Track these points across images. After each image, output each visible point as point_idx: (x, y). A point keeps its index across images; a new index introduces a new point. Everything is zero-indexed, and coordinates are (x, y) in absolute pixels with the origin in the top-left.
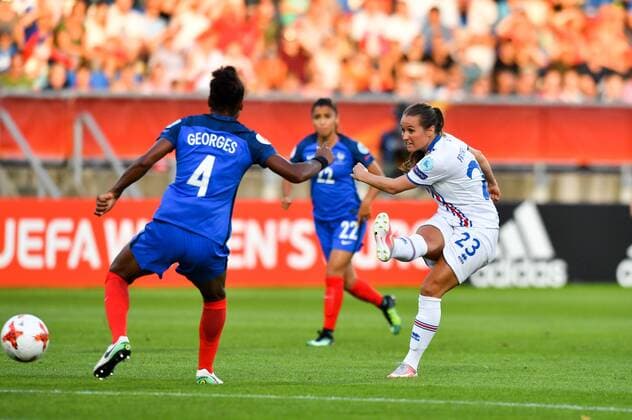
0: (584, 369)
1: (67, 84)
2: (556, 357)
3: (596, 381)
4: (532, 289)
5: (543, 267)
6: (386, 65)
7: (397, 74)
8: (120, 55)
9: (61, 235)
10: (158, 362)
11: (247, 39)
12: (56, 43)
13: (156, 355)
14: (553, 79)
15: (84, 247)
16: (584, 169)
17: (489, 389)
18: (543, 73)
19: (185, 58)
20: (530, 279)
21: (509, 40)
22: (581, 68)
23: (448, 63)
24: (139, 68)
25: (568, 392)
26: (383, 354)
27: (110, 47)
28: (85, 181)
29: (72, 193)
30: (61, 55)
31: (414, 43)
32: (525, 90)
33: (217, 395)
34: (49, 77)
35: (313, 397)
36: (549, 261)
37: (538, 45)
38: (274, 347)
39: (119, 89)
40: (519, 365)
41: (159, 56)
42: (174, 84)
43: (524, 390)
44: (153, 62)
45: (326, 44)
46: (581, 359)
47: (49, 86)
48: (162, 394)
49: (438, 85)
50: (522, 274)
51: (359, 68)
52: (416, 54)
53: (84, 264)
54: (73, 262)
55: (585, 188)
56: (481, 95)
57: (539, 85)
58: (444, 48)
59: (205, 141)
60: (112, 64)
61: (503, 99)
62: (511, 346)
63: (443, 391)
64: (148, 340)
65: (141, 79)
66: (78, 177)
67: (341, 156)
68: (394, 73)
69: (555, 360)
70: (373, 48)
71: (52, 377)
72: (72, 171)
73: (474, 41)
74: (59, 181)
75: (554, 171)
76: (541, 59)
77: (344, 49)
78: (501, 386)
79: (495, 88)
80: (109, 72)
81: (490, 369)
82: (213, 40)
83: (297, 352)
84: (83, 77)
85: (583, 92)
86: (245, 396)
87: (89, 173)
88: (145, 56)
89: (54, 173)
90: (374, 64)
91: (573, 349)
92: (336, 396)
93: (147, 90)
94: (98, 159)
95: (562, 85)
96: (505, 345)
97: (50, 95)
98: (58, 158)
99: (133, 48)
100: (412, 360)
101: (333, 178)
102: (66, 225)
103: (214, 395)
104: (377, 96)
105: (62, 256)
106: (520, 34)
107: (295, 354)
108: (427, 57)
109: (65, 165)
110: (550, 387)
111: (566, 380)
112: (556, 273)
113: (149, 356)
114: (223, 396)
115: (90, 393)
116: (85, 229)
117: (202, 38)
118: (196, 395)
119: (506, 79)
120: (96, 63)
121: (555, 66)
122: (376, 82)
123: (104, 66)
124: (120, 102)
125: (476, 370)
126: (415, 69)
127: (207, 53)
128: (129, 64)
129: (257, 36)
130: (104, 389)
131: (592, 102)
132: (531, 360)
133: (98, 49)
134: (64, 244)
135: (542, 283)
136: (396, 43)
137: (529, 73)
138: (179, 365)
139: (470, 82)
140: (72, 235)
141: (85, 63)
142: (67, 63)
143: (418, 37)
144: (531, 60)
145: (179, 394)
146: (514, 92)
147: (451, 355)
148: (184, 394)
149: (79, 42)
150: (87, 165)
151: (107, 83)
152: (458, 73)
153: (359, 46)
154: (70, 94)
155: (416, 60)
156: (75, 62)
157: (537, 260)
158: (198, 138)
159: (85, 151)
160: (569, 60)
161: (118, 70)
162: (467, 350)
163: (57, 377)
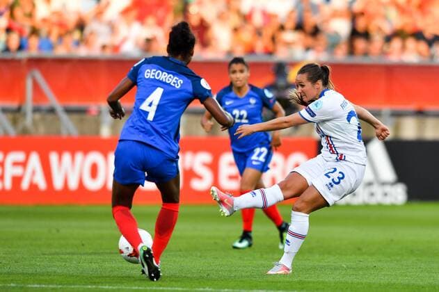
0: (420, 268)
1: (21, 47)
2: (398, 258)
3: (430, 277)
4: (380, 206)
5: (388, 189)
6: (268, 32)
7: (276, 40)
8: (61, 25)
9: (16, 164)
10: (91, 263)
11: (160, 12)
12: (12, 16)
13: (89, 257)
14: (396, 43)
15: (34, 173)
16: (420, 113)
17: (347, 282)
18: (388, 39)
19: (113, 28)
20: (379, 198)
21: (362, 14)
22: (418, 35)
23: (316, 32)
24: (77, 35)
25: (408, 286)
26: (265, 256)
27: (55, 19)
28: (35, 123)
29: (25, 131)
30: (16, 25)
31: (289, 16)
32: (374, 52)
33: (137, 288)
34: (7, 42)
35: (211, 289)
36: (393, 184)
37: (385, 17)
38: (180, 251)
39: (61, 52)
40: (369, 264)
41: (92, 26)
42: (104, 47)
43: (374, 284)
44: (87, 30)
45: (221, 17)
46: (418, 260)
47: (7, 49)
48: (94, 287)
49: (308, 49)
50: (372, 194)
51: (246, 36)
52: (290, 24)
53: (33, 187)
54: (25, 185)
55: (421, 128)
56: (341, 56)
57: (385, 48)
58: (312, 20)
59: (158, 76)
60: (55, 32)
61: (358, 60)
62: (364, 250)
63: (311, 285)
64: (83, 245)
65: (78, 43)
66: (29, 119)
67: (253, 101)
68: (273, 39)
69: (397, 261)
70: (258, 20)
71: (9, 274)
72: (25, 115)
73: (335, 14)
74: (15, 122)
75: (397, 115)
76: (388, 29)
77: (235, 20)
78: (356, 281)
79: (352, 51)
80: (54, 38)
81: (347, 267)
82: (134, 13)
83: (199, 254)
84: (34, 42)
85: (420, 53)
86: (158, 288)
87: (37, 116)
88: (81, 26)
89: (10, 116)
90: (258, 32)
91: (412, 252)
92: (228, 288)
93: (83, 52)
94: (45, 105)
95: (404, 48)
96: (359, 249)
97: (8, 56)
98: (13, 105)
99: (72, 20)
100: (286, 261)
101: (247, 118)
102: (19, 156)
103: (134, 288)
104: (260, 57)
105: (17, 180)
106: (372, 9)
107: (196, 256)
108: (299, 27)
109: (19, 110)
110: (394, 281)
111: (406, 276)
112: (398, 194)
113: (83, 257)
114: (140, 288)
115: (38, 286)
116: (35, 160)
117: (126, 12)
118: (120, 287)
119: (360, 44)
120: (44, 32)
121: (398, 34)
122: (260, 46)
123: (49, 34)
124: (62, 61)
125: (336, 269)
126: (290, 36)
127: (129, 24)
128: (69, 32)
129: (168, 10)
130: (49, 284)
131: (426, 61)
132: (380, 261)
133: (45, 20)
134: (18, 171)
135: (388, 201)
136: (275, 16)
137: (378, 39)
138: (107, 265)
139: (332, 46)
140: (24, 164)
141: (35, 32)
142: (21, 32)
143: (292, 12)
144: (380, 29)
145: (107, 287)
146: (366, 54)
147: (317, 257)
148: (111, 287)
149: (30, 15)
150: (36, 110)
151: (51, 47)
152: (323, 40)
153: (247, 18)
154: (23, 55)
155: (291, 29)
156: (27, 31)
157: (383, 184)
158: (152, 73)
159: (35, 99)
160: (409, 29)
161: (61, 37)
162: (329, 253)
163: (13, 274)
